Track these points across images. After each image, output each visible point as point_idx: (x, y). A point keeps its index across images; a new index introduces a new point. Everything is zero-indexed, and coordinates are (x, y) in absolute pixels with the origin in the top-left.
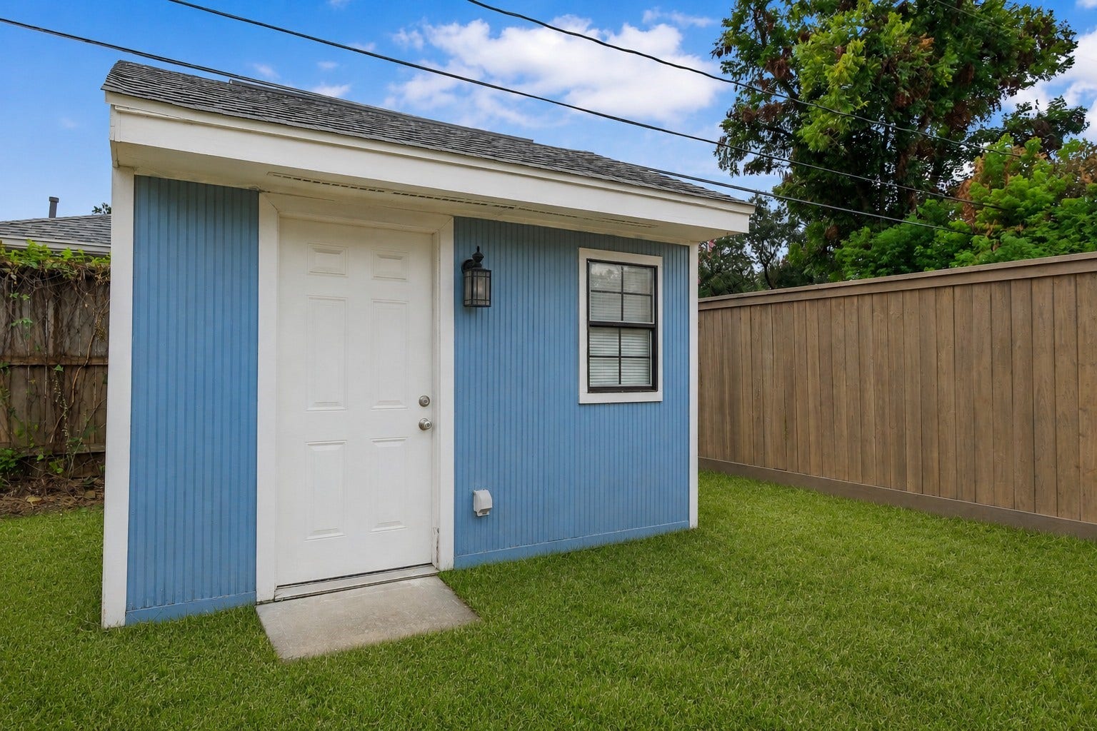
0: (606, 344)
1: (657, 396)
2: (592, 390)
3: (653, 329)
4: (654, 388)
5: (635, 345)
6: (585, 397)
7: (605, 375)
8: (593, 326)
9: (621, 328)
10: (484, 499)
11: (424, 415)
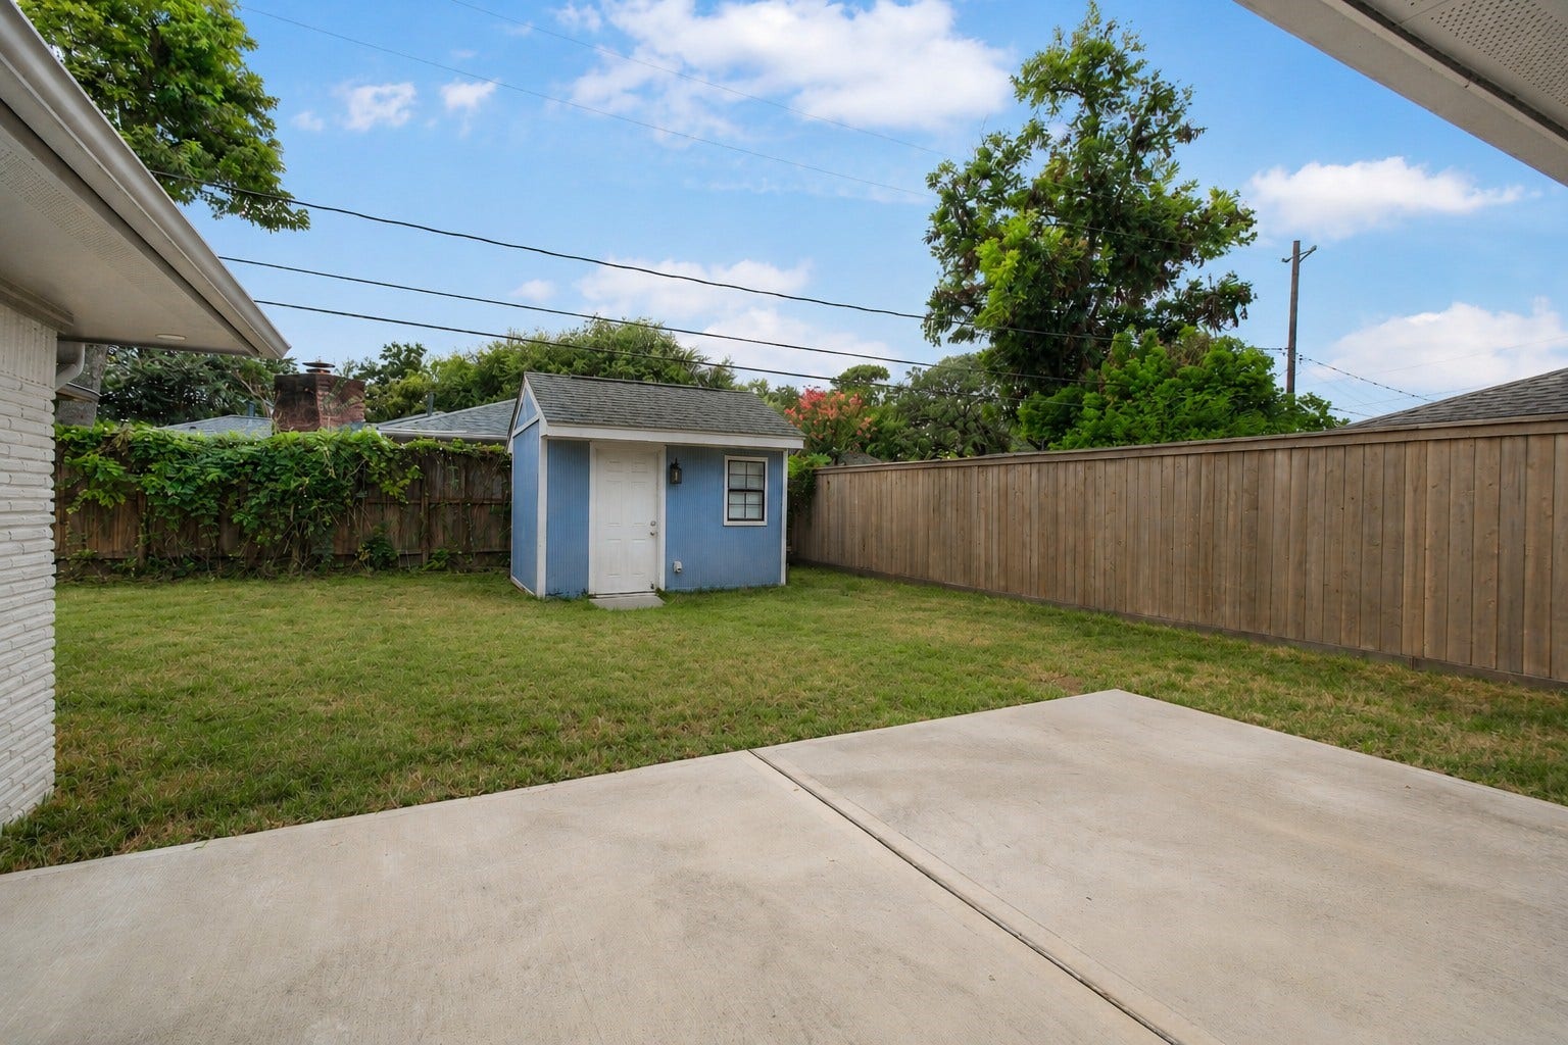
0: (737, 499)
1: (764, 523)
2: (729, 520)
3: (763, 492)
4: (763, 520)
5: (753, 499)
6: (726, 523)
7: (737, 513)
8: (730, 491)
9: (745, 491)
10: (679, 565)
11: (652, 529)
